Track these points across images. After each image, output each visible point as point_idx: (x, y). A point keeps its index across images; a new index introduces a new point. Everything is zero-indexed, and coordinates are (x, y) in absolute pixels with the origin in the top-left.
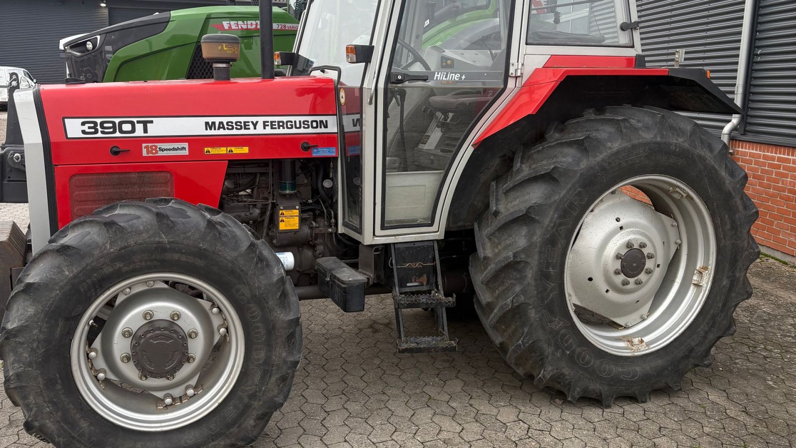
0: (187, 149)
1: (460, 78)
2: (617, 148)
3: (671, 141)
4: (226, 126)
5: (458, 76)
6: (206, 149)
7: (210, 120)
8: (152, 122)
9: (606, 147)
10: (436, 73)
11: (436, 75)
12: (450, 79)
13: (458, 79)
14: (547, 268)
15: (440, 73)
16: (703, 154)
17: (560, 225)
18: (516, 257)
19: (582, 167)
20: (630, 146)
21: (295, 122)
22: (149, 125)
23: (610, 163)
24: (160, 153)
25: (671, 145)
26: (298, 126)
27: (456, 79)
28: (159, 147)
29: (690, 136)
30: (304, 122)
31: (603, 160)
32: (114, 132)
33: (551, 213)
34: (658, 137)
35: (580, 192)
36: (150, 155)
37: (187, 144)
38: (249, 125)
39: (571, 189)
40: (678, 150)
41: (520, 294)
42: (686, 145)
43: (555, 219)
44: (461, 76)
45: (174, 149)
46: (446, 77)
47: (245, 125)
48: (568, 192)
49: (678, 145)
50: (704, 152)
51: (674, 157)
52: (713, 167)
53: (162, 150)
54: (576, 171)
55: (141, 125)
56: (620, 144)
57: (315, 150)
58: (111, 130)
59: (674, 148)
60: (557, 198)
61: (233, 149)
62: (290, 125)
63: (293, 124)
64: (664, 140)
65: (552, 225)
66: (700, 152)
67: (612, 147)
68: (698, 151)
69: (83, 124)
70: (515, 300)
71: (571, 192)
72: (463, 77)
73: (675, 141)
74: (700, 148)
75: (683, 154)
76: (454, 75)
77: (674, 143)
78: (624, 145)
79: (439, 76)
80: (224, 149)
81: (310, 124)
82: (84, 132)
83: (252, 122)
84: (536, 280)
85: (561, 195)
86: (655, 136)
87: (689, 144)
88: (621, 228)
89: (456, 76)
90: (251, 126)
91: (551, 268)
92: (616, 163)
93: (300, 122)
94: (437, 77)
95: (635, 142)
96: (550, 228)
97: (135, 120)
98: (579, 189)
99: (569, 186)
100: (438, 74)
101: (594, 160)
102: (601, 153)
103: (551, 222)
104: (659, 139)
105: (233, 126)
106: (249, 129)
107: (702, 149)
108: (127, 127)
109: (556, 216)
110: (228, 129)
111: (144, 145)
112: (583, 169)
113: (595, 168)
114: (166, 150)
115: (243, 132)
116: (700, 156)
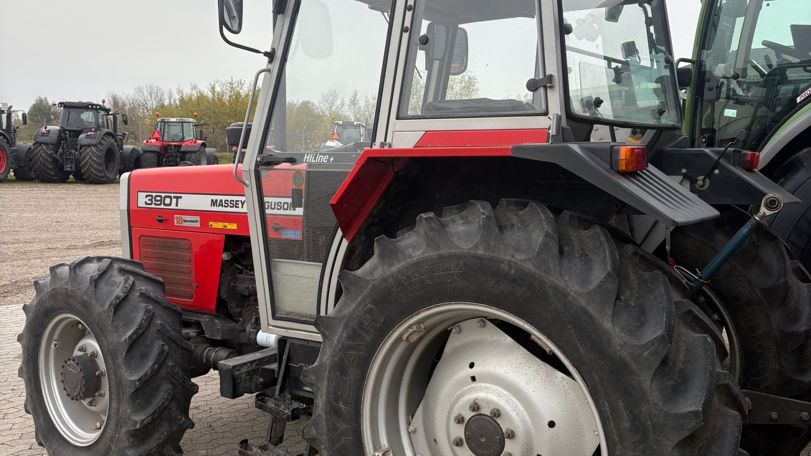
0: (199, 222)
1: (329, 160)
2: (417, 258)
3: (502, 256)
4: (224, 204)
5: (326, 157)
6: (210, 223)
7: (215, 197)
8: (181, 197)
9: (404, 254)
10: (306, 154)
11: (306, 157)
12: (319, 161)
13: (326, 161)
14: (337, 401)
15: (309, 154)
16: (561, 284)
17: (349, 348)
18: (306, 377)
19: (376, 277)
20: (435, 257)
21: (271, 202)
22: (179, 199)
23: (408, 277)
24: (184, 224)
25: (502, 262)
26: (273, 207)
27: (324, 161)
28: (183, 218)
29: (538, 252)
30: (278, 203)
31: (399, 271)
32: (160, 204)
33: (340, 330)
34: (480, 248)
35: (371, 310)
36: (179, 225)
37: (199, 217)
38: (238, 204)
39: (360, 303)
40: (513, 272)
41: (311, 425)
42: (530, 266)
43: (344, 339)
44: (330, 157)
45: (192, 221)
46: (315, 159)
47: (236, 204)
48: (357, 307)
49: (514, 265)
50: (566, 282)
51: (507, 283)
52: (584, 310)
53: (185, 221)
54: (368, 281)
55: (175, 199)
56: (424, 253)
57: (284, 232)
58: (159, 203)
59: (507, 268)
60: (347, 312)
61: (227, 224)
62: (267, 205)
63: (270, 204)
64: (490, 254)
65: (340, 346)
66: (557, 282)
67: (413, 255)
68: (553, 279)
69: (147, 196)
70: (305, 431)
71: (361, 307)
72: (332, 159)
73: (509, 258)
74: (557, 274)
75: (522, 279)
76: (322, 156)
77: (507, 260)
78: (427, 254)
79: (308, 157)
80: (221, 224)
81: (282, 205)
82: (146, 203)
83: (241, 201)
84: (326, 413)
85: (351, 309)
86: (476, 247)
87: (534, 265)
88: (473, 379)
89: (325, 158)
90: (240, 205)
91: (341, 403)
92: (416, 277)
93: (275, 203)
94: (307, 159)
95: (444, 251)
96: (338, 350)
97: (172, 195)
98: (369, 305)
99: (359, 299)
100: (307, 156)
101: (389, 270)
102: (399, 261)
103: (339, 341)
104: (481, 252)
105: (228, 204)
106: (238, 207)
107: (561, 276)
108: (167, 201)
109: (345, 335)
110: (225, 206)
111: (175, 216)
112: (376, 279)
113: (389, 280)
114: (187, 221)
115: (234, 210)
116: (556, 288)
